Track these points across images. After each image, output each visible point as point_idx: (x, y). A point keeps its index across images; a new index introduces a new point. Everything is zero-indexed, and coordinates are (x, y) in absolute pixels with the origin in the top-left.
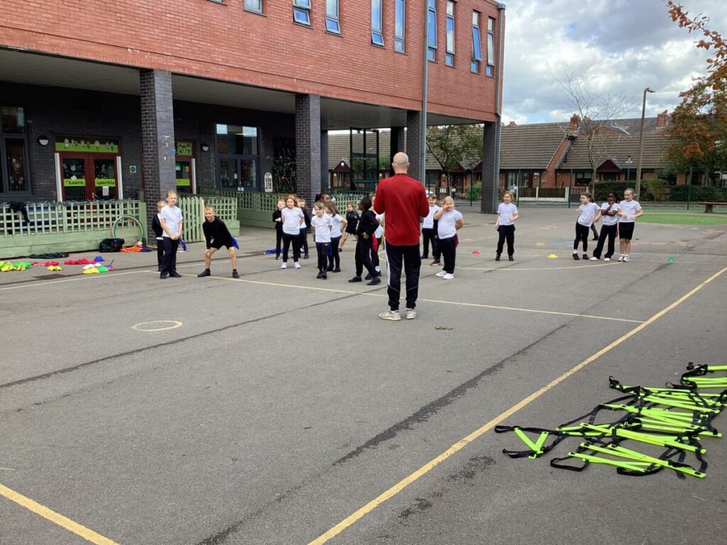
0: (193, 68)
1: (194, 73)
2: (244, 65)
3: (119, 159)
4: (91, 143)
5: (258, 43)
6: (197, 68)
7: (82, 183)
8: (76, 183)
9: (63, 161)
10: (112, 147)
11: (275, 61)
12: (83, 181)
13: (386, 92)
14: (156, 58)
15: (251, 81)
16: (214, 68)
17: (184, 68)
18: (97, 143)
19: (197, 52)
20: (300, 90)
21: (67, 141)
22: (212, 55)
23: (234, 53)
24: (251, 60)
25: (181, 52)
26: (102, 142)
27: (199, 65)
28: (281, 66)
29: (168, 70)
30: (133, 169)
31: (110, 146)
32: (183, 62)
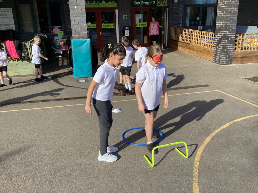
3: (117, 11)
4: (99, 2)
7: (94, 26)
8: (91, 26)
10: (113, 4)
12: (95, 25)
26: (107, 1)
30: (125, 17)
31: (112, 3)
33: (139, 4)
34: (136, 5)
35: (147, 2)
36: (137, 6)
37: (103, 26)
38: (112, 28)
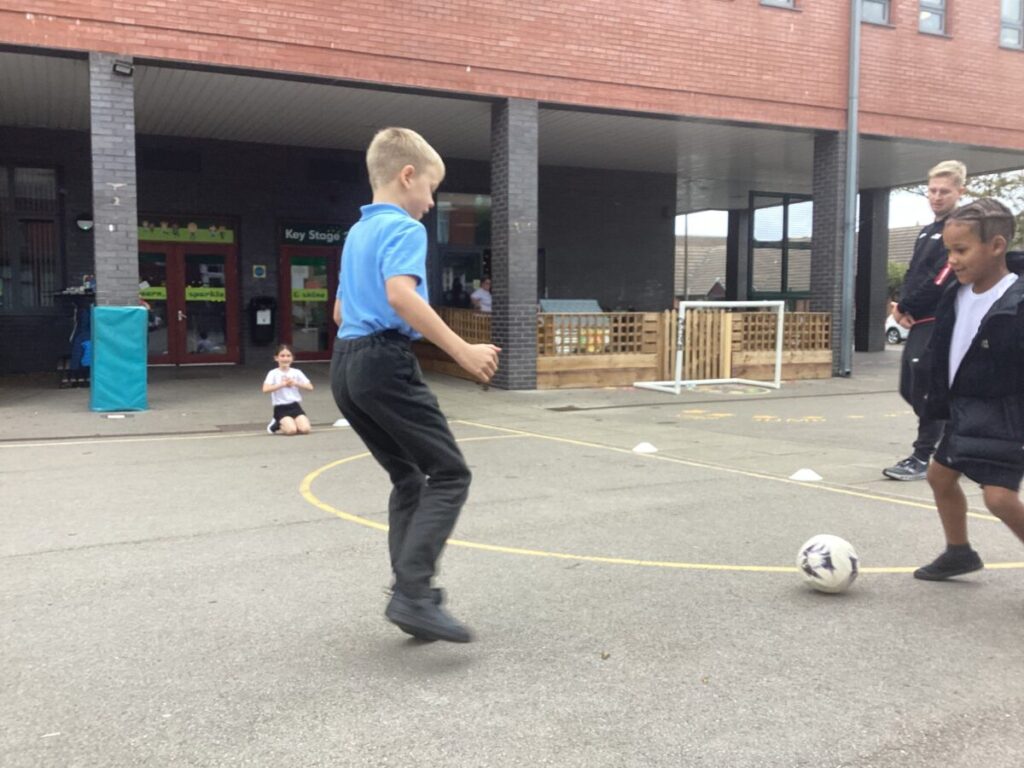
0: (191, 47)
4: (180, 226)
6: (201, 49)
7: (159, 294)
8: (148, 294)
10: (222, 234)
11: (411, 31)
12: (163, 290)
14: (97, 30)
17: (166, 49)
18: (192, 227)
19: (202, 16)
20: (480, 92)
22: (242, 22)
24: (347, 29)
25: (160, 18)
26: (203, 225)
27: (207, 42)
29: (124, 53)
30: (259, 272)
31: (218, 232)
32: (163, 37)
33: (303, 236)
34: (294, 239)
35: (327, 233)
36: (296, 241)
37: (187, 294)
38: (216, 302)
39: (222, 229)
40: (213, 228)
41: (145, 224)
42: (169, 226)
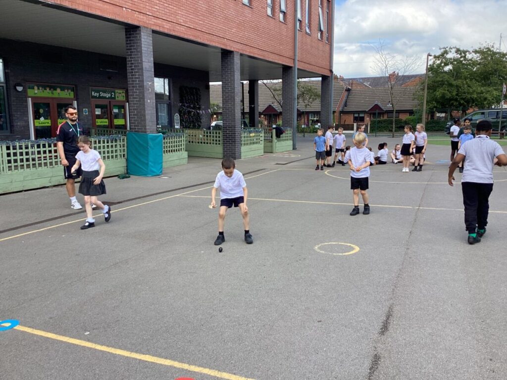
0: (165, 26)
1: (166, 31)
2: (197, 26)
3: (75, 102)
4: (54, 90)
5: (204, 9)
6: (168, 27)
7: (48, 123)
8: (44, 123)
9: (34, 105)
11: (214, 24)
12: (49, 121)
13: (276, 52)
14: (142, 17)
15: (201, 38)
16: (178, 27)
17: (159, 26)
18: (59, 90)
19: (168, 14)
20: (228, 48)
21: (36, 88)
22: (177, 17)
23: (190, 16)
24: (200, 22)
25: (158, 13)
26: (62, 89)
27: (169, 25)
28: (218, 28)
29: (149, 27)
30: (86, 112)
31: (68, 93)
32: (159, 22)
33: (98, 95)
35: (106, 93)
36: (95, 97)
39: (70, 91)
40: (66, 91)
41: (41, 88)
42: (50, 90)
